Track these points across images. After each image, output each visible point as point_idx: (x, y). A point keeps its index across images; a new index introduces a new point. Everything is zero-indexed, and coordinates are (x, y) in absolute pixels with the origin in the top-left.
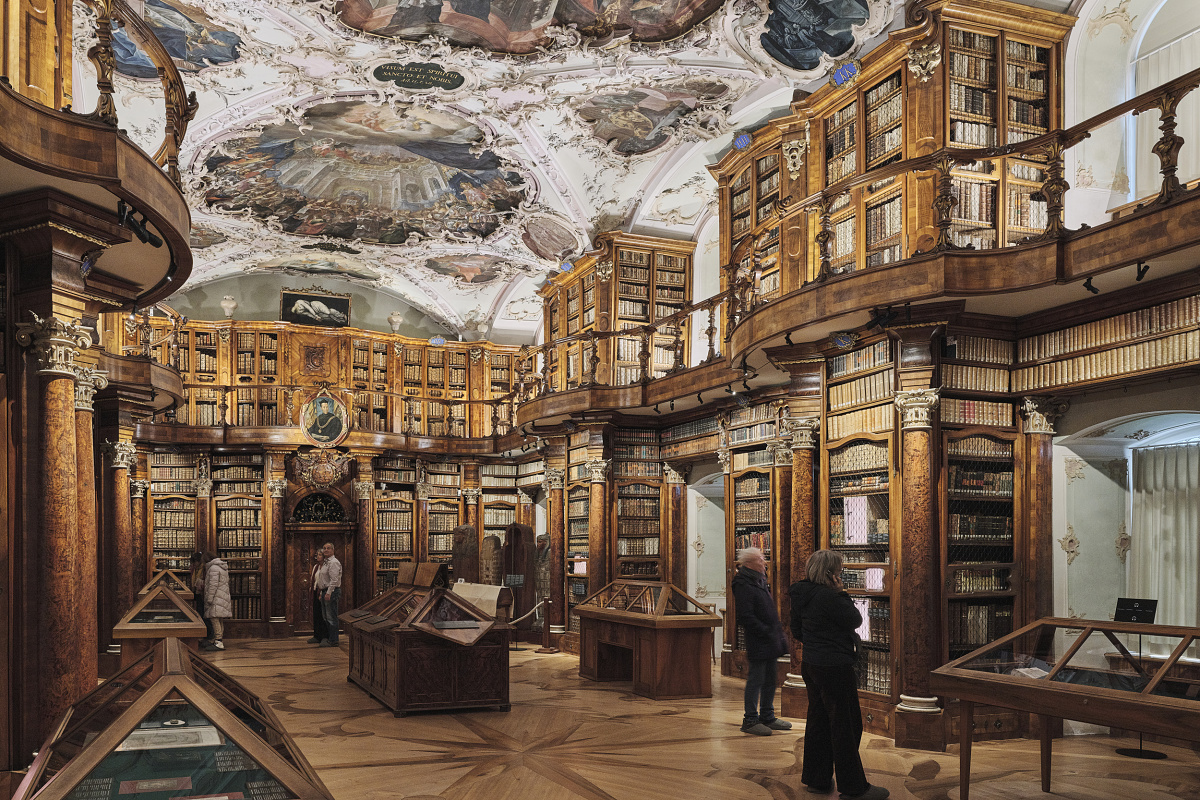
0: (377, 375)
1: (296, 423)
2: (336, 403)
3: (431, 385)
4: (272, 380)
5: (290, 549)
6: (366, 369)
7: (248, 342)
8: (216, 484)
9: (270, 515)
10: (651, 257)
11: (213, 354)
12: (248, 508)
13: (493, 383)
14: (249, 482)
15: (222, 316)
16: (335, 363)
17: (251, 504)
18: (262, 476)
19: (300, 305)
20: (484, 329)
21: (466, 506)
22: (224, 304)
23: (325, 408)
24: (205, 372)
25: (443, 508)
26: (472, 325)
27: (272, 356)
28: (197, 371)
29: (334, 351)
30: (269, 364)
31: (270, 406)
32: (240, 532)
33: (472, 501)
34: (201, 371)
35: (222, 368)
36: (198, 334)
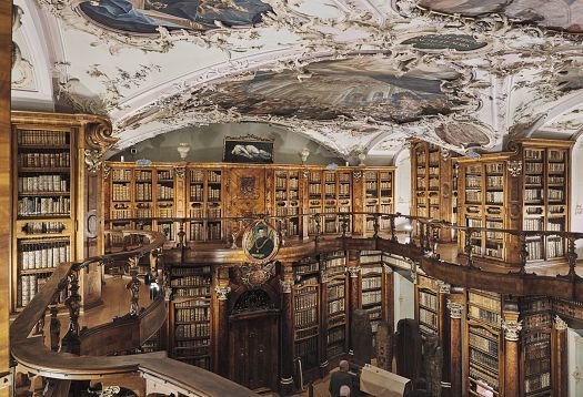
0: (292, 194)
1: (240, 246)
2: (270, 229)
3: (327, 196)
4: (216, 205)
5: (232, 334)
6: (284, 191)
7: (199, 177)
8: (175, 290)
9: (217, 311)
10: (544, 153)
11: (170, 185)
12: (199, 307)
13: (368, 192)
14: (200, 287)
15: (179, 159)
16: (262, 188)
17: (202, 303)
18: (211, 281)
19: (238, 148)
20: (363, 157)
21: (350, 279)
22: (180, 150)
23: (261, 233)
24: (164, 200)
25: (336, 282)
26: (355, 153)
27: (216, 186)
28: (159, 200)
29: (262, 179)
30: (214, 193)
31: (215, 224)
32: (193, 326)
33: (354, 276)
34: (162, 200)
35: (179, 198)
36: (159, 172)
